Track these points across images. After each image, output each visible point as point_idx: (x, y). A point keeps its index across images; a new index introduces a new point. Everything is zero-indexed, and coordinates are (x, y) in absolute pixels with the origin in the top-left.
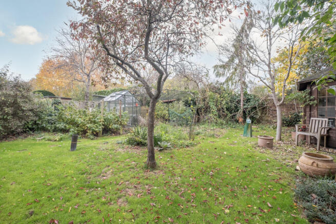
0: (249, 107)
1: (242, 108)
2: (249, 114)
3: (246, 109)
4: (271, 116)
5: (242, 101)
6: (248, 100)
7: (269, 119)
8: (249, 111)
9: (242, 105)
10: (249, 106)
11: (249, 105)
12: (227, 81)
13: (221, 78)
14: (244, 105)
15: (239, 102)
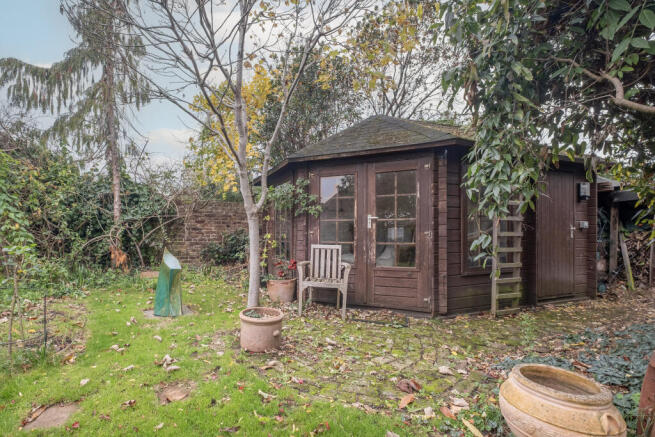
0: (138, 217)
1: (118, 220)
2: (139, 239)
3: (131, 223)
4: (187, 243)
5: (116, 199)
6: (132, 199)
7: (183, 250)
8: (139, 231)
9: (116, 213)
10: (137, 215)
11: (137, 212)
12: (59, 128)
13: (36, 112)
14: (123, 212)
15: (107, 201)
